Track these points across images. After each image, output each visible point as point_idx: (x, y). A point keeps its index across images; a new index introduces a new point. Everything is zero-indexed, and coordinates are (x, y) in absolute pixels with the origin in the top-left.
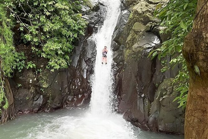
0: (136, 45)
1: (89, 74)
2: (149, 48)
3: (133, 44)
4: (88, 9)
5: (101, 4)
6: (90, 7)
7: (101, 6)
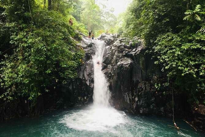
0: (119, 63)
1: (91, 83)
2: (127, 64)
3: (117, 63)
4: (86, 46)
5: (93, 44)
6: (87, 45)
7: (93, 45)
